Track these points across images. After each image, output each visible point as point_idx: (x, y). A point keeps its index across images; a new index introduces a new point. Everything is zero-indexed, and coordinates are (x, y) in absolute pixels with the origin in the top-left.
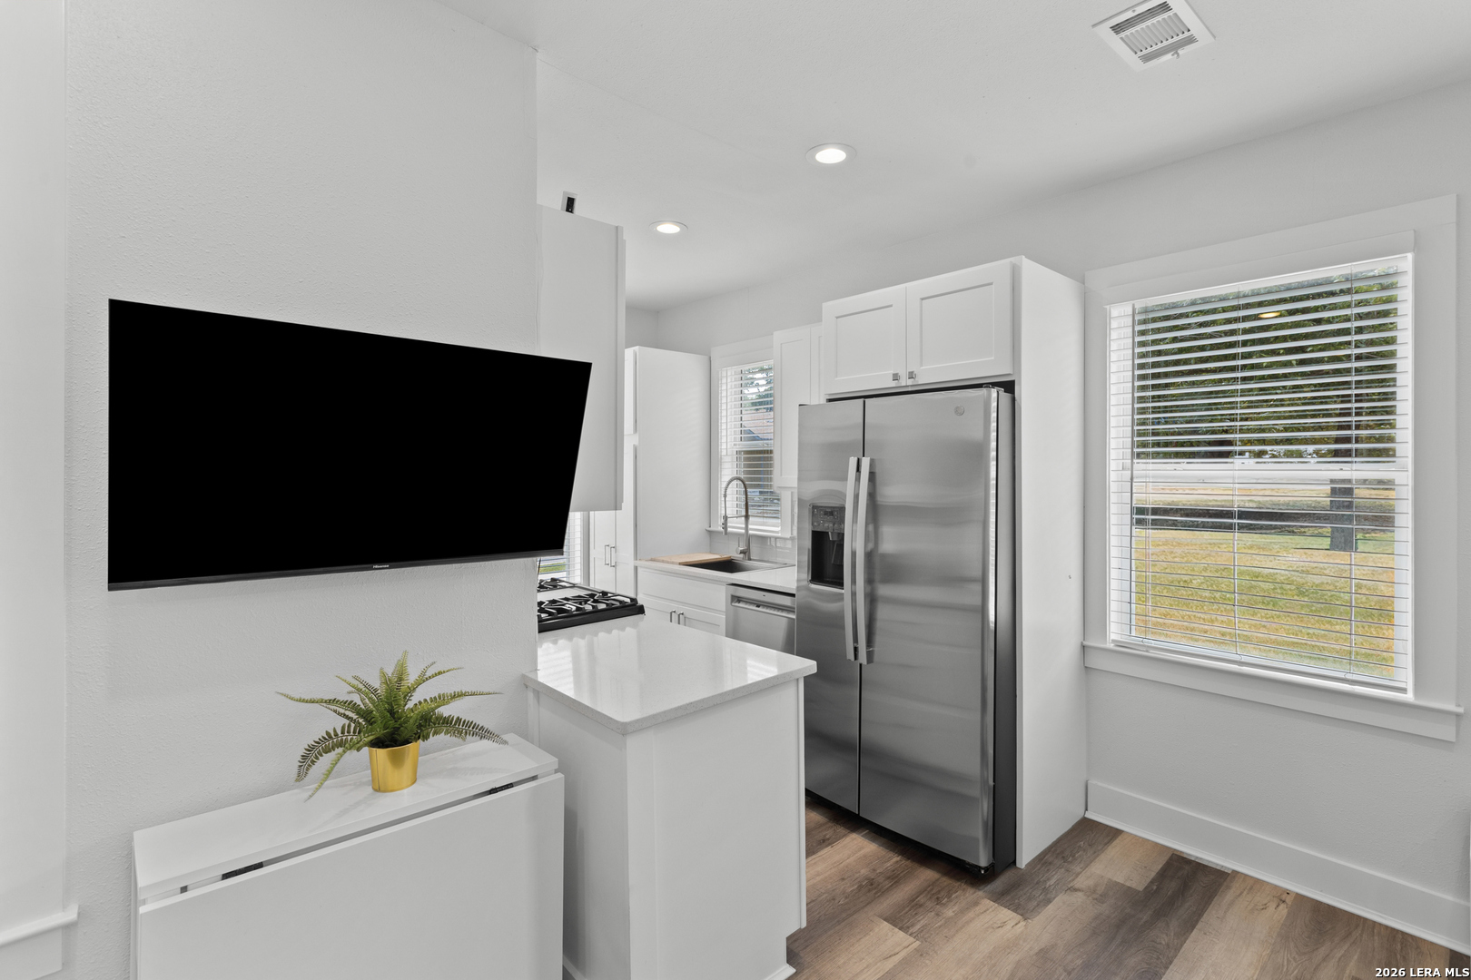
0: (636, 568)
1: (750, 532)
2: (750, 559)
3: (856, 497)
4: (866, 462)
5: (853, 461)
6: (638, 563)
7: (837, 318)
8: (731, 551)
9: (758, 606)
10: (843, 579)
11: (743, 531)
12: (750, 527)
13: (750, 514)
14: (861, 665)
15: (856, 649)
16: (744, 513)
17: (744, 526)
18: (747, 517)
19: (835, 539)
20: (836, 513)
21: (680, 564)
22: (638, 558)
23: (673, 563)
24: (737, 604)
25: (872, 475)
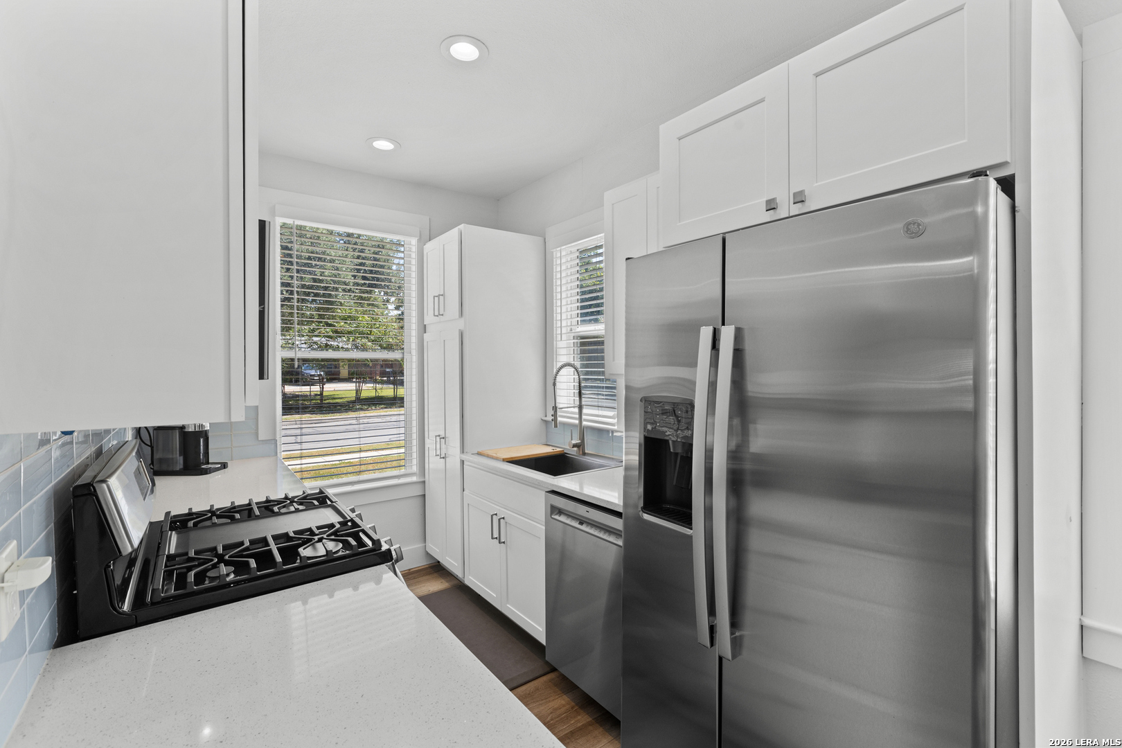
0: (463, 462)
1: (584, 423)
2: (584, 454)
3: (713, 386)
4: (727, 334)
5: (706, 333)
6: (464, 457)
7: (680, 139)
8: (564, 443)
9: (581, 523)
10: (691, 509)
11: (577, 422)
12: (584, 417)
13: (583, 403)
14: (721, 659)
15: (712, 629)
16: (577, 403)
17: (577, 416)
18: (580, 407)
19: (679, 450)
20: (682, 411)
21: (504, 460)
22: (465, 451)
23: (496, 459)
24: (557, 517)
25: (738, 353)
